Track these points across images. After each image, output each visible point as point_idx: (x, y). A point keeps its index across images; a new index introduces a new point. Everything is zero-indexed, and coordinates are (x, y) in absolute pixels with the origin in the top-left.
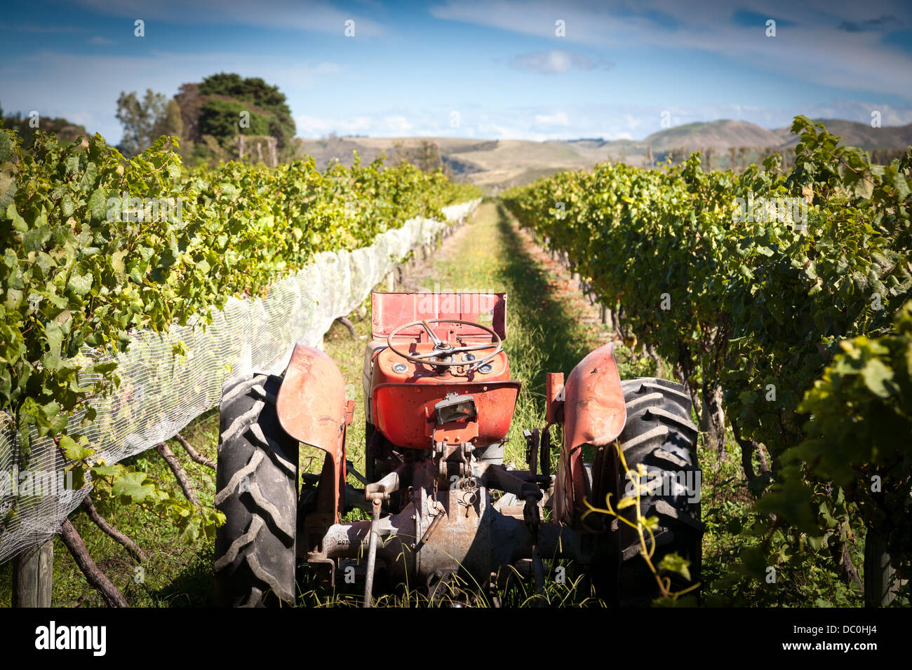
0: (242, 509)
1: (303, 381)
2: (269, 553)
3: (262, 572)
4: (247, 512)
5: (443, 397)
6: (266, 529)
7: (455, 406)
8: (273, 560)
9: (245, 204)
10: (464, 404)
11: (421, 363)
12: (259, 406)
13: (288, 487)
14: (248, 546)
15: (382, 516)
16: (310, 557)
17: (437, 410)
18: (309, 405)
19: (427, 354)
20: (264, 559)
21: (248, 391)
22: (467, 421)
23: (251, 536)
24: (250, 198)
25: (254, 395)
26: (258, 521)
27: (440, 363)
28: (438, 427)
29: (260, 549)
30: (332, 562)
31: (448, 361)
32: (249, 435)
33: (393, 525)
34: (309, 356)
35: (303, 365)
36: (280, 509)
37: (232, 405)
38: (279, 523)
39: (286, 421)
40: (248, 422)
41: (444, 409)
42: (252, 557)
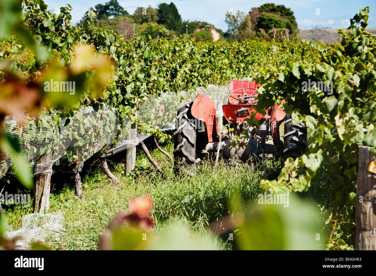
0: (181, 137)
1: (199, 103)
2: (187, 148)
3: (185, 153)
4: (182, 137)
5: (240, 108)
6: (187, 142)
7: (243, 111)
8: (189, 150)
9: (214, 55)
10: (245, 110)
11: (241, 100)
12: (187, 109)
13: (193, 131)
14: (182, 146)
15: (222, 141)
16: (202, 151)
17: (238, 112)
18: (200, 109)
19: (242, 98)
20: (186, 150)
21: (185, 106)
22: (247, 115)
23: (182, 144)
24: (216, 53)
25: (186, 107)
26: (185, 140)
27: (245, 100)
28: (239, 117)
29: (185, 147)
30: (208, 153)
31: (248, 99)
32: (184, 117)
33: (225, 143)
34: (201, 97)
35: (199, 99)
36: (191, 137)
37: (180, 109)
38: (190, 141)
39: (193, 114)
40: (184, 114)
41: (240, 112)
42: (183, 149)
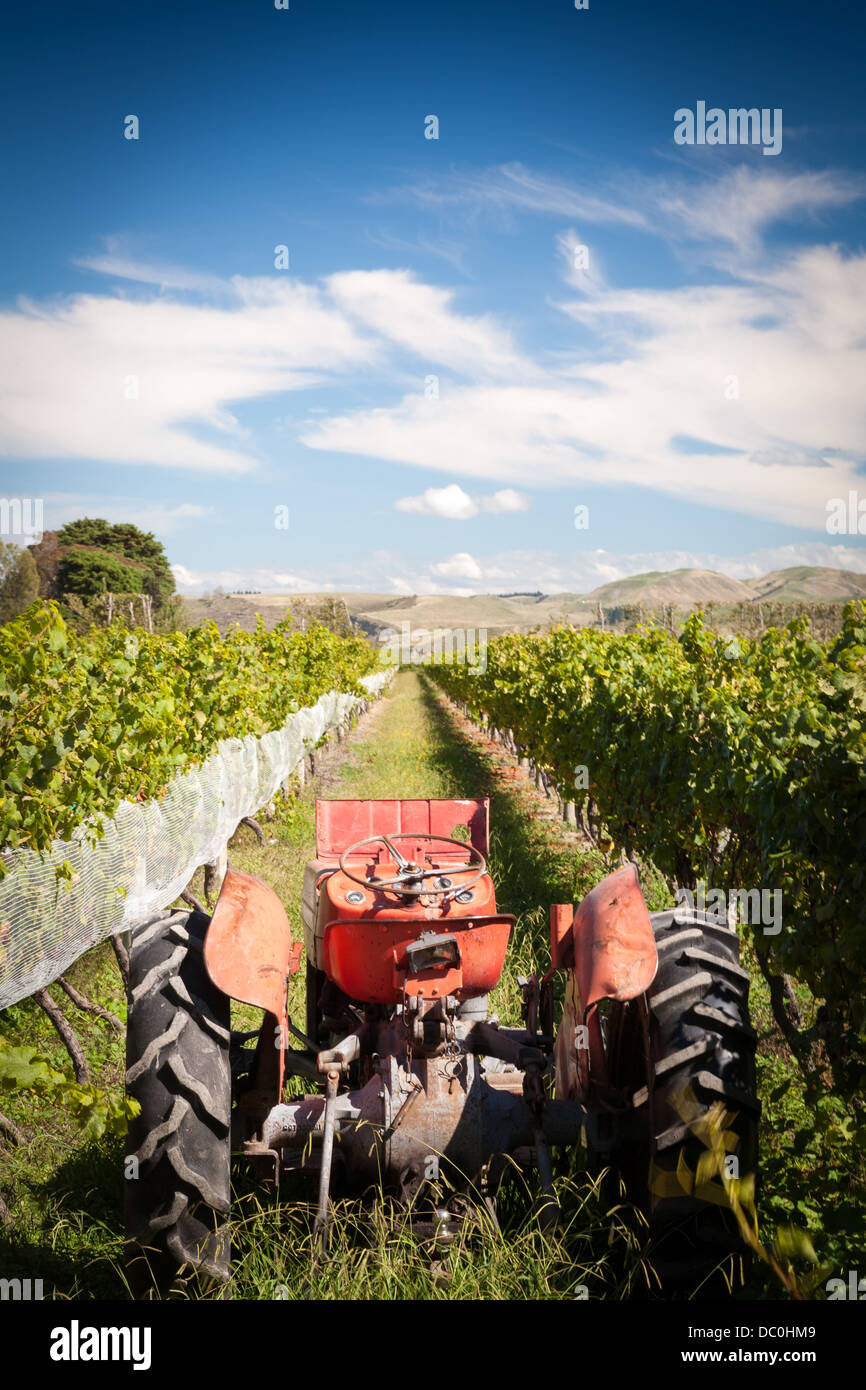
0: (160, 1089)
1: (238, 919)
2: (196, 1146)
3: (187, 1172)
4: (167, 1093)
5: (416, 937)
6: (192, 1115)
7: (431, 949)
8: (202, 1155)
9: (140, 684)
10: (444, 946)
11: (383, 891)
12: (180, 953)
13: (220, 1060)
14: (168, 1139)
15: (341, 1091)
16: (247, 1147)
17: (408, 955)
18: (246, 952)
19: (392, 881)
20: (190, 1155)
21: (165, 933)
22: (448, 967)
23: (173, 1125)
24: (146, 677)
25: (173, 939)
26: (182, 1105)
27: (407, 891)
28: (411, 976)
29: (185, 1143)
30: (276, 1154)
31: (417, 888)
32: (168, 992)
33: (354, 1104)
34: (244, 888)
35: (236, 898)
36: (210, 1088)
37: (144, 952)
38: (209, 1108)
39: (215, 974)
40: (166, 975)
41: (418, 953)
42: (175, 1153)
